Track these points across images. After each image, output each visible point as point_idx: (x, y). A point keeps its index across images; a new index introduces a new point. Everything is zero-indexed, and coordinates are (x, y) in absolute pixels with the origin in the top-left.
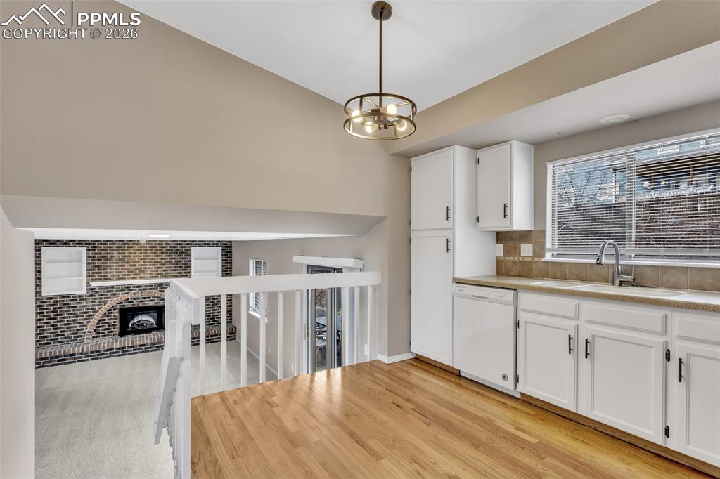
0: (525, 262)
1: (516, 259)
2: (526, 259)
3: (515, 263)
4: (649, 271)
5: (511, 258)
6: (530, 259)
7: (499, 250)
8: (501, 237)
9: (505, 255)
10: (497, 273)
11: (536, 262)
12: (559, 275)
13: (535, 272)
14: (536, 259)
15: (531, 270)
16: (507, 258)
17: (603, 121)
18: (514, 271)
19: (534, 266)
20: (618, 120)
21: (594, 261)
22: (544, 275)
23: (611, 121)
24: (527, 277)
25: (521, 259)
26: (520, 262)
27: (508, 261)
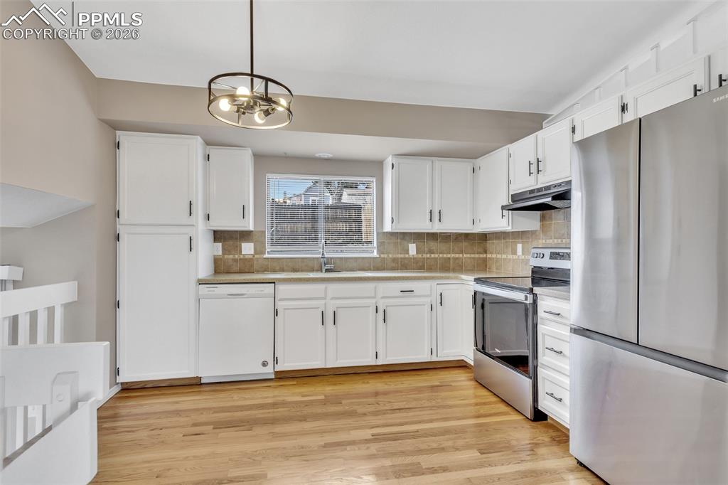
0: (246, 259)
1: (237, 256)
2: (246, 257)
3: (235, 260)
4: (338, 261)
5: (231, 256)
6: (251, 257)
7: (218, 248)
8: (218, 236)
9: (224, 253)
10: (215, 272)
11: (257, 258)
12: (278, 268)
13: (256, 267)
14: (256, 256)
15: (252, 266)
16: (226, 256)
17: (317, 155)
18: (235, 268)
19: (255, 262)
20: (326, 157)
21: (320, 256)
22: (265, 270)
23: (322, 157)
24: (249, 273)
25: (242, 256)
26: (240, 259)
27: (228, 259)
